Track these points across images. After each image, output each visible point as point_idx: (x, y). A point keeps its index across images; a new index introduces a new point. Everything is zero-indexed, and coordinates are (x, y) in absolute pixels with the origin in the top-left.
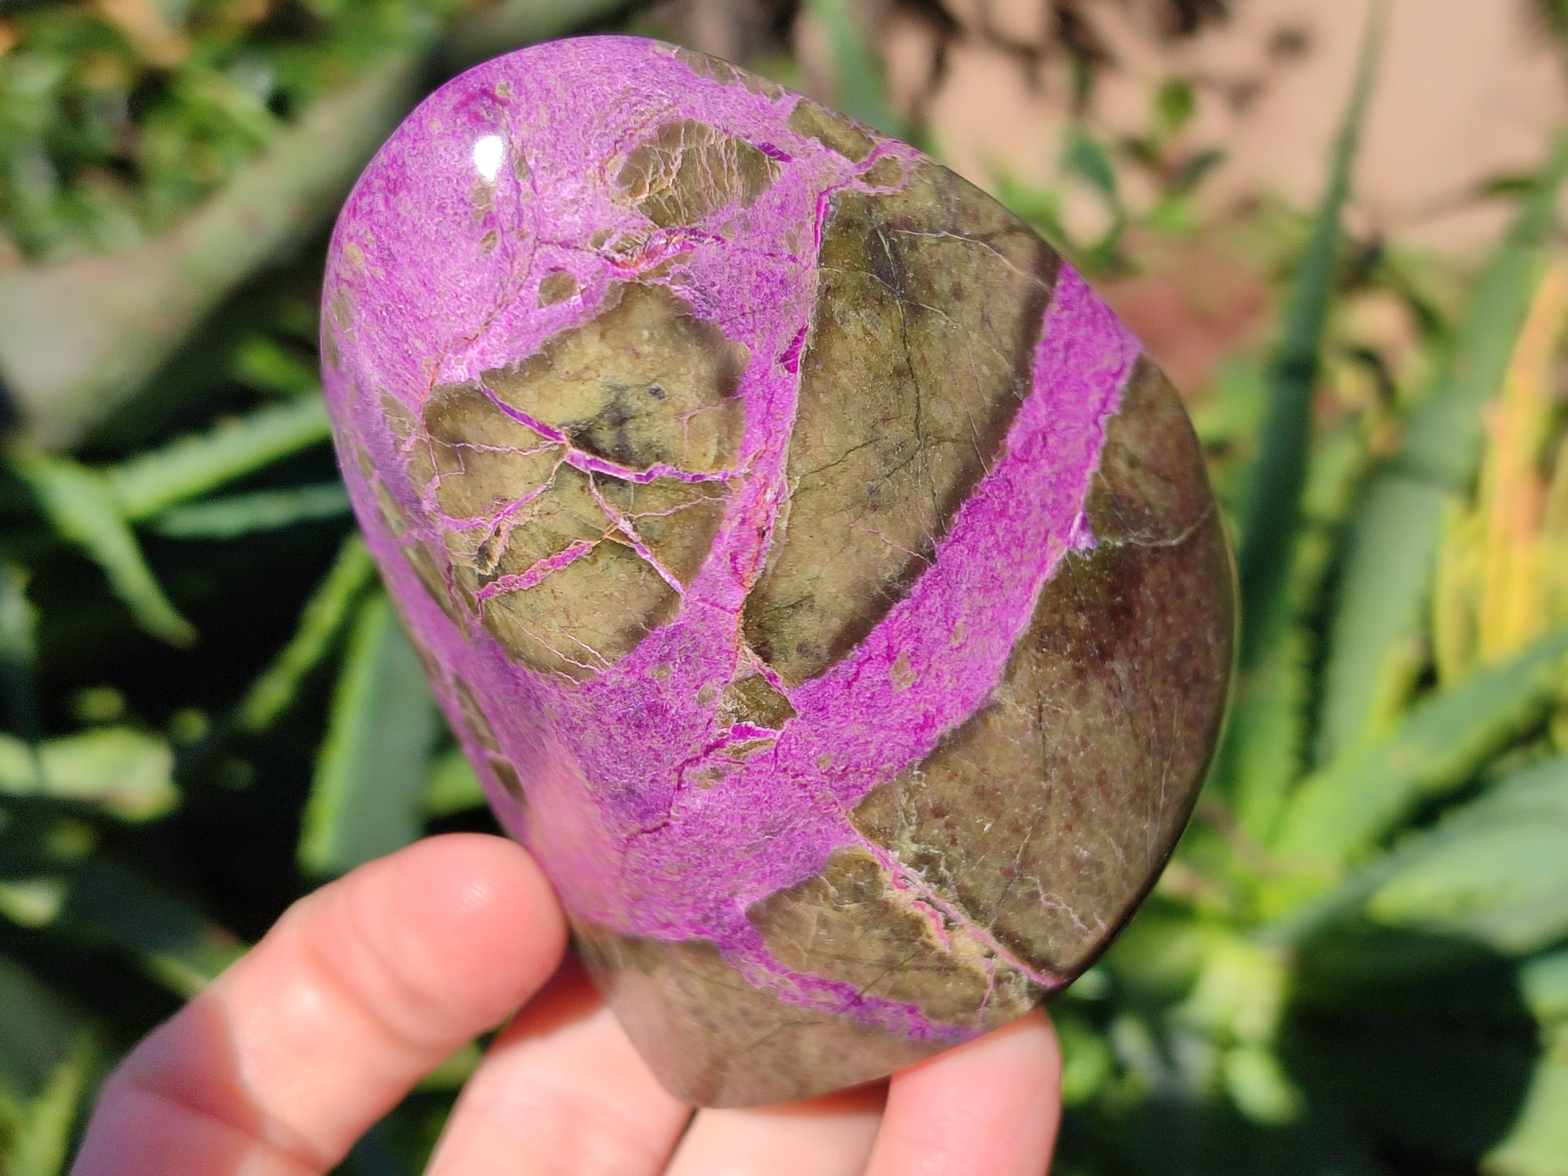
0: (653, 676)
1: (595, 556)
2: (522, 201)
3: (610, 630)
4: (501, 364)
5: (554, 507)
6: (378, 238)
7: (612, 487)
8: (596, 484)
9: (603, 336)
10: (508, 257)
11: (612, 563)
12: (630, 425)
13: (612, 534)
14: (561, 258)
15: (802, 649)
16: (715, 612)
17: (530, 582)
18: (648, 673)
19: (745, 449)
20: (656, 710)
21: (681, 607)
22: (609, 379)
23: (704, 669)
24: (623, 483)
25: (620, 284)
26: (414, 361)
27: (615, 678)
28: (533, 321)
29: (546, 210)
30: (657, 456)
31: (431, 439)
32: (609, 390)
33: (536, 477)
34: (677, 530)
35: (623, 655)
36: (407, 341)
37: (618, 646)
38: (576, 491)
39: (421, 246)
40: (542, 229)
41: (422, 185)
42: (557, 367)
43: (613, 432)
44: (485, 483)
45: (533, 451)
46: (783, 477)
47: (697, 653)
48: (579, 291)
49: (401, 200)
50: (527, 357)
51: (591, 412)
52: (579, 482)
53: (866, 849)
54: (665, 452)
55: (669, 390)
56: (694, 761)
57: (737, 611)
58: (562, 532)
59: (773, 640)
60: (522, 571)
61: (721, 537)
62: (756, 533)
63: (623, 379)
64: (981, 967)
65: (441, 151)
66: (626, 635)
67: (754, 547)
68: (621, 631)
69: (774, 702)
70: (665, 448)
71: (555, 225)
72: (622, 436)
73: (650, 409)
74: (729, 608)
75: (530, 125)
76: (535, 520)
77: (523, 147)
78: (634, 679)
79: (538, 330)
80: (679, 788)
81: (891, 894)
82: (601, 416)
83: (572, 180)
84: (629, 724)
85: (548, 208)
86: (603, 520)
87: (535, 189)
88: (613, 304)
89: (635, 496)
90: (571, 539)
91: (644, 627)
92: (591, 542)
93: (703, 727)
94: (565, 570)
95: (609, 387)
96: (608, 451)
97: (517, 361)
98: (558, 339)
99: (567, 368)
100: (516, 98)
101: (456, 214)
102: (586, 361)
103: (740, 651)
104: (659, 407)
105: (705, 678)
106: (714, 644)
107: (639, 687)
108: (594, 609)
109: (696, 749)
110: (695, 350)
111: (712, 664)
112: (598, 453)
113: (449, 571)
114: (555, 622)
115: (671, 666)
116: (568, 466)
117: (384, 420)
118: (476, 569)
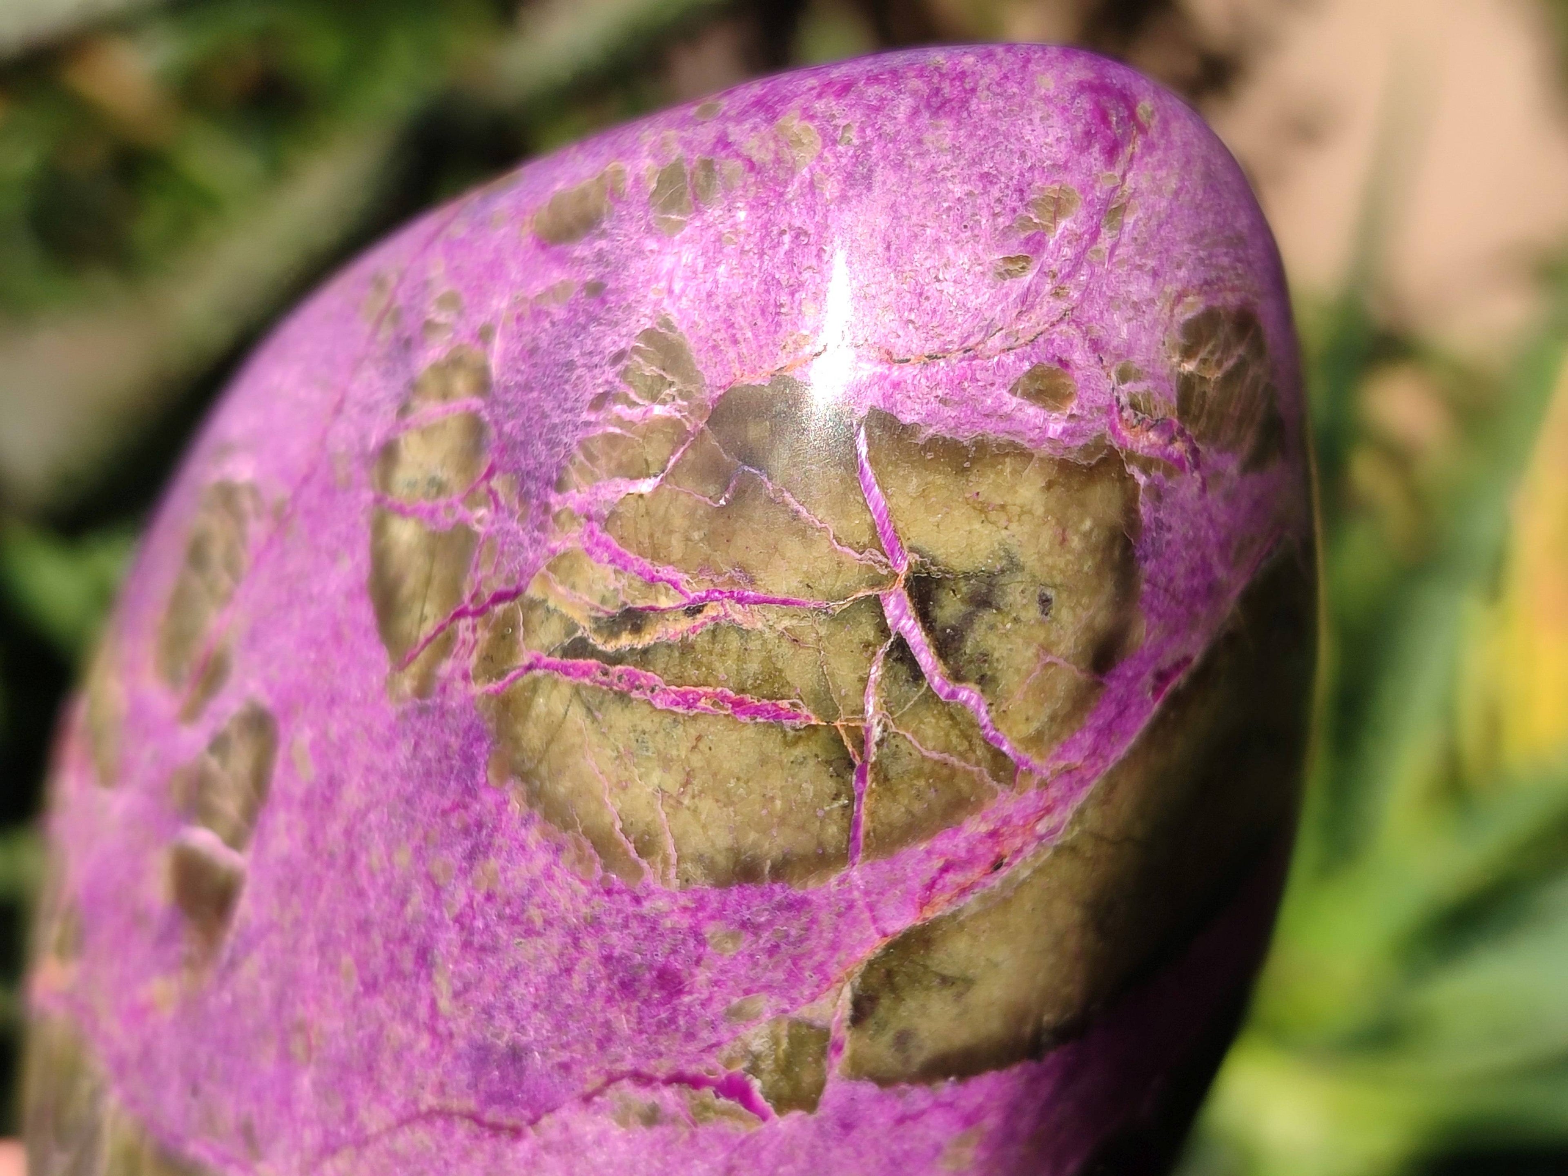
0: (712, 937)
1: (800, 737)
2: (1089, 255)
3: (724, 840)
4: (908, 418)
5: (811, 638)
6: (866, 146)
7: (903, 671)
8: (888, 655)
9: (1050, 485)
10: (1023, 303)
11: (812, 762)
12: (988, 616)
13: (848, 729)
14: (1080, 356)
15: (903, 1040)
16: (862, 917)
17: (678, 704)
18: (711, 930)
19: (1065, 747)
20: (669, 981)
21: (833, 880)
22: (1014, 541)
23: (780, 975)
24: (917, 675)
25: (1108, 443)
26: (779, 324)
27: (662, 904)
28: (989, 401)
29: (1104, 288)
30: (983, 677)
31: (702, 431)
32: (1002, 554)
33: (824, 585)
34: (921, 783)
35: (702, 883)
36: (792, 294)
37: (710, 868)
38: (857, 640)
39: (921, 201)
40: (1085, 306)
41: (981, 133)
42: (972, 478)
43: (963, 608)
44: (740, 541)
45: (852, 552)
46: (1069, 815)
47: (791, 950)
48: (1068, 412)
49: (937, 128)
50: (948, 436)
51: (960, 563)
52: (870, 634)
54: (994, 680)
55: (1059, 611)
56: (642, 1079)
57: (885, 935)
58: (789, 675)
59: (885, 1001)
60: (679, 681)
61: (956, 832)
62: (992, 857)
63: (1028, 558)
65: (1036, 116)
66: (736, 862)
67: (974, 874)
68: (735, 852)
69: (807, 1078)
70: (998, 675)
71: (1101, 313)
72: (968, 620)
73: (1023, 615)
74: (882, 924)
75: (1154, 179)
76: (768, 634)
77: (1132, 195)
78: (685, 922)
79: (987, 416)
80: (587, 1099)
82: (967, 576)
83: (1149, 280)
84: (615, 972)
85: (1108, 287)
86: (853, 702)
87: (1112, 253)
88: (1086, 458)
89: (915, 705)
90: (793, 694)
91: (767, 869)
92: (813, 717)
93: (702, 1045)
94: (745, 724)
95: (1006, 550)
96: (938, 626)
97: (931, 431)
98: (999, 446)
99: (982, 489)
100: (1156, 135)
101: (999, 201)
102: (1009, 499)
103: (839, 985)
104: (1032, 622)
105: (768, 987)
106: (822, 953)
107: (681, 936)
108: (728, 800)
109: (663, 1067)
110: (1109, 587)
111: (794, 977)
112: (925, 617)
113: (499, 598)
114: (656, 777)
115: (745, 942)
116: (876, 605)
117: (619, 356)
118: (585, 629)
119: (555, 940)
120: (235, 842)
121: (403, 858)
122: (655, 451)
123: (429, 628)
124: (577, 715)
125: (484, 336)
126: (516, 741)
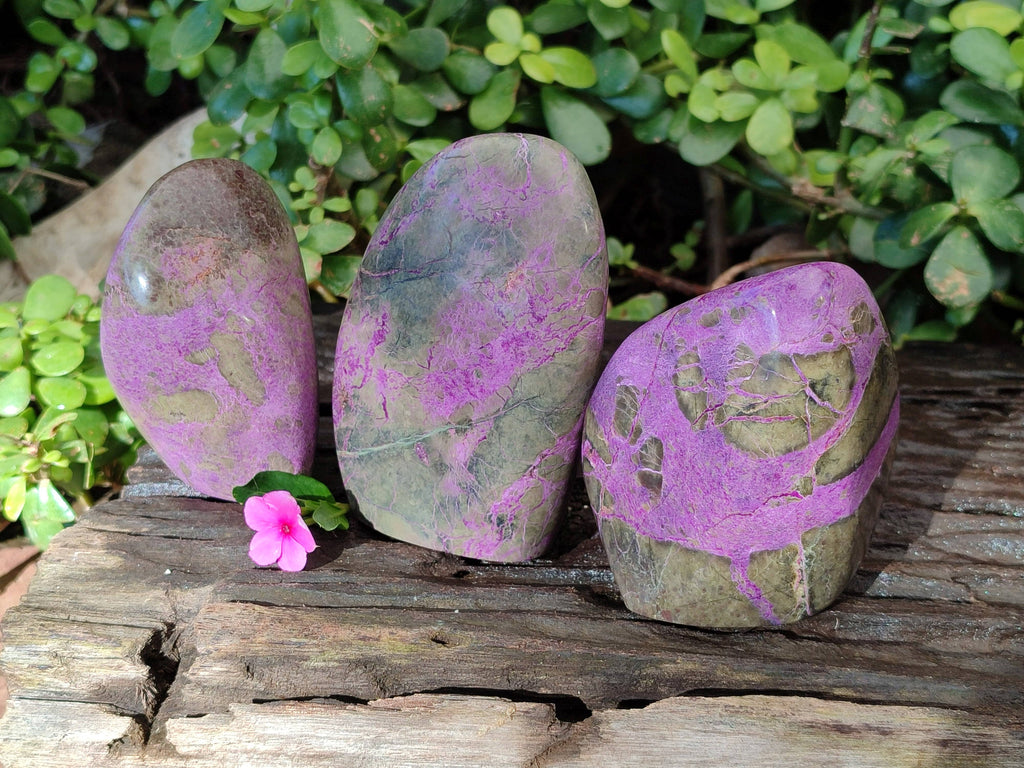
1: (794, 421)
2: (829, 309)
3: (783, 446)
4: (801, 353)
5: (792, 402)
7: (812, 403)
8: (809, 400)
9: (833, 357)
10: (819, 323)
11: (798, 426)
12: (827, 387)
13: (804, 417)
14: (833, 330)
15: (827, 474)
16: (814, 453)
17: (767, 421)
18: (783, 464)
19: (848, 407)
20: (777, 476)
21: (807, 447)
22: (829, 371)
23: (800, 469)
24: (815, 403)
25: (842, 344)
27: (772, 461)
28: (817, 345)
29: (834, 314)
30: (829, 399)
31: (758, 365)
33: (792, 390)
34: (821, 423)
35: (780, 455)
37: (781, 452)
38: (802, 399)
40: (831, 319)
42: (817, 361)
43: (822, 387)
44: (772, 386)
45: (797, 383)
46: (852, 420)
47: (801, 463)
48: (833, 341)
50: (810, 354)
51: (819, 378)
52: (804, 397)
53: (799, 545)
54: (831, 399)
55: (841, 381)
56: (776, 497)
57: (820, 455)
58: (789, 410)
59: (822, 468)
60: (766, 417)
61: (830, 431)
62: (838, 433)
63: (832, 373)
64: (799, 600)
66: (786, 449)
67: (835, 438)
68: (786, 447)
69: (809, 488)
70: (832, 397)
71: (835, 319)
72: (823, 389)
73: (834, 384)
74: (818, 453)
75: (838, 288)
76: (783, 403)
77: (835, 293)
78: (778, 464)
79: (817, 348)
80: (764, 504)
81: (794, 564)
82: (821, 380)
83: (842, 309)
84: (765, 477)
86: (804, 412)
87: (834, 307)
88: (838, 349)
89: (816, 409)
90: (791, 413)
91: (793, 449)
92: (796, 417)
93: (786, 487)
94: (782, 422)
95: (827, 373)
96: (817, 392)
97: (807, 354)
98: (821, 353)
100: (836, 278)
101: (809, 304)
102: (826, 363)
103: (812, 467)
104: (836, 385)
105: (798, 472)
106: (807, 462)
107: (778, 467)
108: (782, 437)
109: (779, 494)
110: (849, 372)
111: (803, 469)
112: (814, 391)
113: (717, 406)
114: (766, 437)
115: (791, 464)
116: (804, 391)
117: (733, 352)
118: (741, 410)
119: (751, 474)
120: (657, 469)
121: (708, 464)
122: (748, 371)
123: (699, 415)
124: (744, 427)
125: (695, 348)
126: (730, 435)
